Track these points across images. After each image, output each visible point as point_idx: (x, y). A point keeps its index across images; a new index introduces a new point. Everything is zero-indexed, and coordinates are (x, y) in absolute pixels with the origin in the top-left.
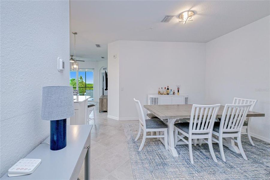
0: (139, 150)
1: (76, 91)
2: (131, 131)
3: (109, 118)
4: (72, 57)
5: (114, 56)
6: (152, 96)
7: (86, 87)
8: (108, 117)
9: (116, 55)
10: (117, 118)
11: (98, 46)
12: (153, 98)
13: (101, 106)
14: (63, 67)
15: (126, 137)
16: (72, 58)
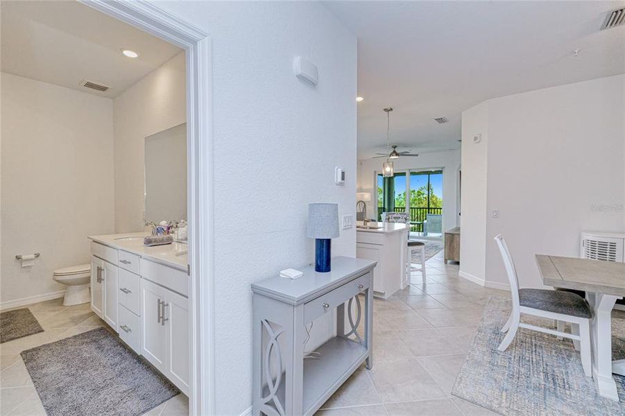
0: (499, 349)
1: (405, 216)
2: (504, 313)
3: (463, 278)
4: (396, 149)
5: (476, 139)
6: (591, 237)
7: (429, 208)
8: (460, 275)
9: (481, 135)
10: (481, 281)
11: (440, 120)
12: (593, 243)
13: (450, 249)
14: (343, 179)
15: (483, 320)
16: (394, 152)
